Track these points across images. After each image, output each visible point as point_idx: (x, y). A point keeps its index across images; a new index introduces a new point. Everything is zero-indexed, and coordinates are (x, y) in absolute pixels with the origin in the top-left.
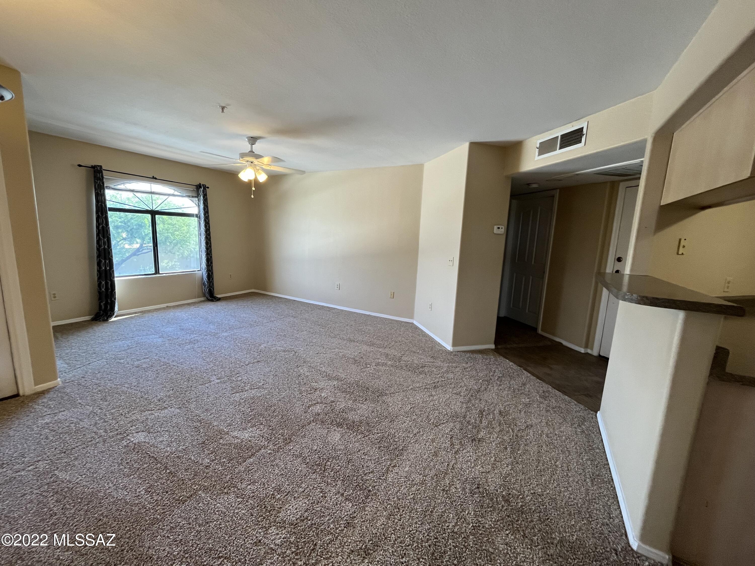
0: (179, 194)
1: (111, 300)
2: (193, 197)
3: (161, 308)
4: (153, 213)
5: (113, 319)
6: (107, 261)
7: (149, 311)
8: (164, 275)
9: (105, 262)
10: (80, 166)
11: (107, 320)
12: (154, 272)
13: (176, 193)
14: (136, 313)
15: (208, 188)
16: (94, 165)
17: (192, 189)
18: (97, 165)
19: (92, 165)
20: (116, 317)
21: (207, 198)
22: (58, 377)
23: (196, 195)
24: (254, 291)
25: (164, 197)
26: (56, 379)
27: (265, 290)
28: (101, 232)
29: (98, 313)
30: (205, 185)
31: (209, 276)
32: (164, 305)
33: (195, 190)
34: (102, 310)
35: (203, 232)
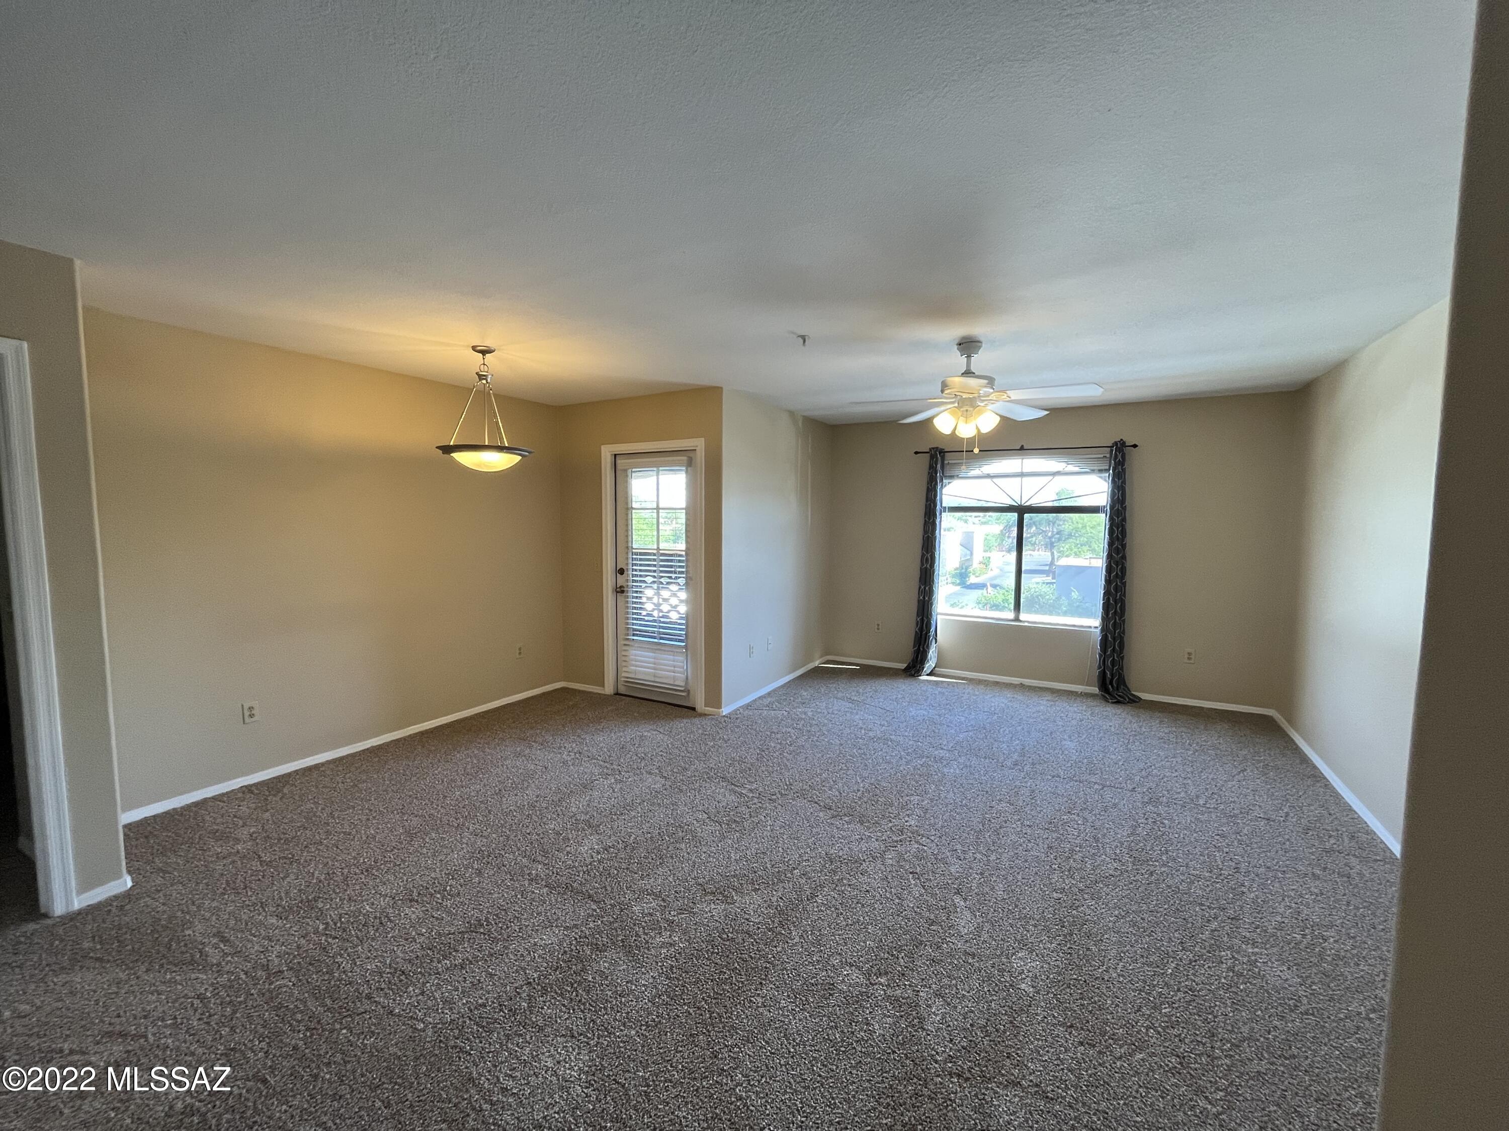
0: (1077, 469)
1: (923, 648)
2: (1101, 471)
4: (1021, 511)
5: (922, 678)
6: (927, 588)
7: (981, 682)
8: (1027, 624)
9: (925, 588)
10: (916, 453)
11: (913, 676)
13: (1070, 468)
14: (963, 679)
15: (1135, 446)
16: (933, 448)
17: (1102, 456)
18: (937, 448)
19: (930, 449)
20: (927, 675)
21: (1124, 470)
22: (723, 706)
23: (1107, 467)
24: (1270, 714)
25: (1044, 480)
26: (720, 707)
27: (1290, 721)
28: (926, 544)
29: (910, 663)
30: (1124, 443)
31: (1104, 642)
32: (1016, 680)
33: (1108, 456)
34: (913, 660)
35: (1106, 546)
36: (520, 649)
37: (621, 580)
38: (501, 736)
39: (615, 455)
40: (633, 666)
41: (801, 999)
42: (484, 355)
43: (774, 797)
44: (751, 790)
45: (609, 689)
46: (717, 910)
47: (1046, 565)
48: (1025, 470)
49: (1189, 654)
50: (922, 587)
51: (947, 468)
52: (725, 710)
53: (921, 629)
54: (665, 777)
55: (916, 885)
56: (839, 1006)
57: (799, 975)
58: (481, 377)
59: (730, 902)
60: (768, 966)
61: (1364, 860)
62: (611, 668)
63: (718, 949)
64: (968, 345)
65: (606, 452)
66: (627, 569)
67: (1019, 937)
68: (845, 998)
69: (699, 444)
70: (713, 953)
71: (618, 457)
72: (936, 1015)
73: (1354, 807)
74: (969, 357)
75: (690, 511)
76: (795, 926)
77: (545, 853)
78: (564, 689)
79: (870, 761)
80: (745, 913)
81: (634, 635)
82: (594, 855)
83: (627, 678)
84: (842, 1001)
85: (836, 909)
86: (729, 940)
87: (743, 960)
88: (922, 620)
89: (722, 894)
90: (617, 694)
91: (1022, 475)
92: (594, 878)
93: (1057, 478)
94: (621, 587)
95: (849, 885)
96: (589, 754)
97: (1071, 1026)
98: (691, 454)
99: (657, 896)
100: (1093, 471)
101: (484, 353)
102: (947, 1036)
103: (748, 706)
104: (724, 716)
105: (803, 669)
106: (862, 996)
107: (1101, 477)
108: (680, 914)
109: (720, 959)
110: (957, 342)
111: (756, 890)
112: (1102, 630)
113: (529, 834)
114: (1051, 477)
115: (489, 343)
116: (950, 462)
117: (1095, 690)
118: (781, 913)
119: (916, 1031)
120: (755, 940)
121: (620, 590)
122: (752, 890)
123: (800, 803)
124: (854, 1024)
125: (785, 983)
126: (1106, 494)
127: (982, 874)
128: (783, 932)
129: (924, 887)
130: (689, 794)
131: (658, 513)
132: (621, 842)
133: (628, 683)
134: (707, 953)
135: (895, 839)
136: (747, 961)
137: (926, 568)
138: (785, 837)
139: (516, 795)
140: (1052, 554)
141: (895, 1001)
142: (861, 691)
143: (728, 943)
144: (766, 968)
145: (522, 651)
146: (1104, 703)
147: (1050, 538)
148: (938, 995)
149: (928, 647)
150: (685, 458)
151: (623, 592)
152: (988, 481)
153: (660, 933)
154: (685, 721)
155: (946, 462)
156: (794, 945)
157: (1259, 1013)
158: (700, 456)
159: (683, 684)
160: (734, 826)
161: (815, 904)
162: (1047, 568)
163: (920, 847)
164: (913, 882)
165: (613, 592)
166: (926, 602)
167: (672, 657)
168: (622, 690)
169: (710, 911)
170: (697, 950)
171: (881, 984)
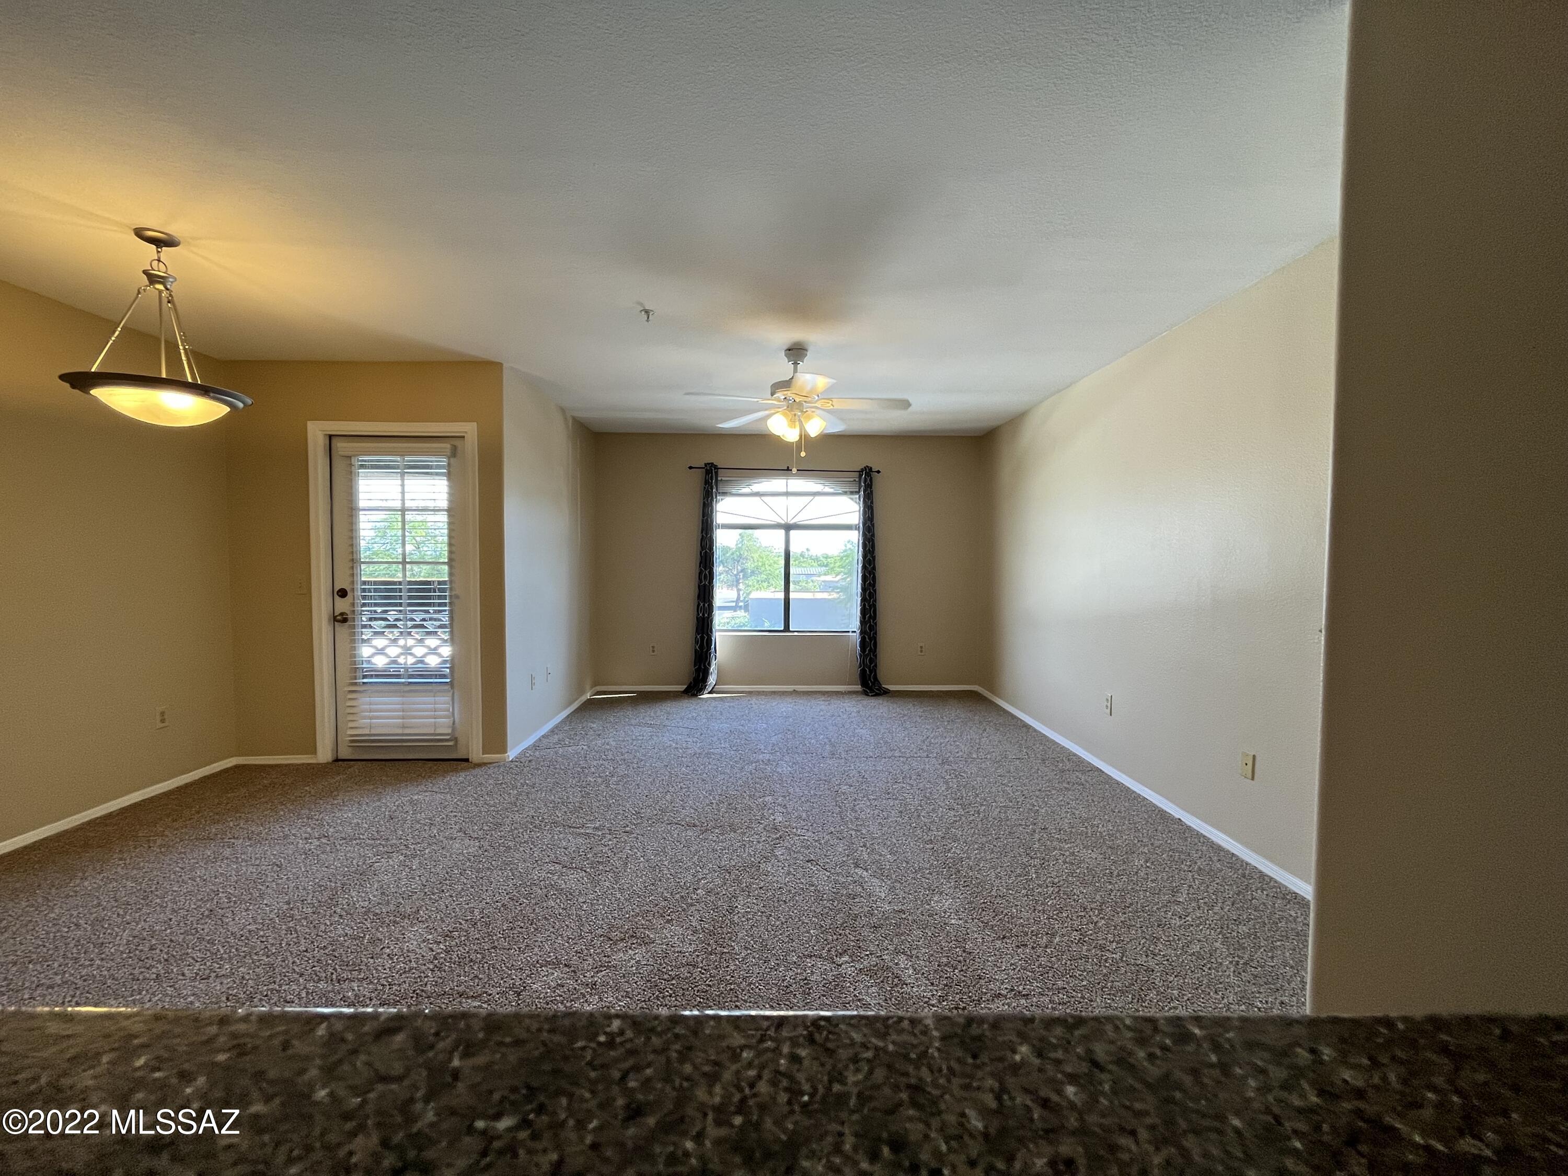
0: (832, 490)
1: (705, 666)
2: (852, 493)
3: (786, 692)
4: (788, 528)
5: (705, 696)
6: (706, 605)
7: (759, 693)
8: (796, 634)
9: (704, 605)
10: (691, 468)
11: (696, 695)
12: (782, 629)
13: (827, 489)
14: (742, 692)
15: (878, 472)
16: (709, 464)
17: (852, 480)
18: (712, 463)
19: (706, 465)
20: (709, 693)
21: (872, 492)
22: (508, 749)
23: (857, 490)
24: (975, 689)
25: (807, 499)
26: (504, 750)
27: (993, 691)
28: (704, 561)
29: (691, 683)
30: (871, 468)
31: (863, 644)
32: (790, 688)
33: (857, 480)
34: (694, 679)
35: (861, 558)
36: (163, 714)
37: (342, 605)
38: (159, 842)
39: (331, 437)
40: (365, 718)
41: (785, 1004)
42: (158, 246)
43: (628, 829)
44: (596, 829)
45: (324, 754)
46: (639, 954)
47: (733, 602)
48: (790, 490)
49: (921, 647)
50: (702, 604)
51: (720, 485)
52: (512, 754)
53: (701, 647)
54: (477, 838)
55: (819, 871)
56: (824, 996)
57: (769, 984)
58: (152, 279)
59: (646, 942)
60: (732, 987)
61: (1083, 772)
62: (327, 725)
63: (668, 991)
64: (796, 352)
65: (316, 432)
66: (353, 590)
67: (926, 886)
68: (824, 986)
69: (470, 429)
70: (663, 997)
71: (334, 441)
72: (907, 969)
73: (1057, 741)
74: (796, 364)
75: (454, 511)
76: (734, 941)
77: (355, 967)
78: (237, 767)
79: (705, 775)
80: (673, 947)
81: (365, 677)
82: (434, 947)
83: (357, 735)
84: (824, 991)
85: (762, 912)
86: (673, 979)
87: (703, 992)
88: (702, 638)
89: (636, 938)
90: (337, 760)
91: (787, 494)
92: (452, 971)
93: (817, 498)
94: (342, 614)
95: (761, 888)
96: (343, 835)
97: (1004, 938)
98: (457, 442)
99: (556, 964)
100: (845, 493)
101: (158, 243)
102: (927, 982)
103: (535, 747)
104: (512, 761)
105: (577, 702)
106: (838, 978)
107: (852, 499)
108: (597, 972)
109: (676, 1000)
110: (786, 347)
111: (668, 921)
112: (861, 633)
113: (306, 951)
114: (811, 498)
115: (174, 229)
116: (723, 479)
117: (858, 688)
118: (712, 933)
119: (901, 988)
120: (701, 968)
121: (341, 619)
122: (665, 923)
123: (661, 828)
124: (847, 1005)
125: (761, 996)
126: (858, 513)
127: (864, 846)
128: (725, 950)
129: (826, 870)
130: (521, 849)
131: (403, 516)
132: (463, 922)
133: (356, 743)
134: (658, 1000)
135: (774, 837)
136: (707, 991)
137: (705, 585)
138: (666, 863)
139: (247, 910)
140: (739, 590)
141: (870, 972)
142: (652, 714)
143: (674, 982)
144: (731, 990)
145: (166, 717)
146: (867, 698)
147: (736, 575)
148: (897, 952)
149: (709, 665)
150: (448, 446)
151: (345, 620)
152: (757, 499)
153: (586, 1001)
154: (463, 774)
155: (719, 479)
156: (744, 959)
157: (1097, 884)
158: (471, 445)
159: (449, 731)
160: (601, 867)
161: (740, 915)
162: (734, 604)
163: (801, 837)
164: (815, 869)
165: (329, 620)
166: (706, 619)
167: (431, 699)
168: (344, 753)
169: (632, 958)
170: (644, 1001)
171: (847, 962)
